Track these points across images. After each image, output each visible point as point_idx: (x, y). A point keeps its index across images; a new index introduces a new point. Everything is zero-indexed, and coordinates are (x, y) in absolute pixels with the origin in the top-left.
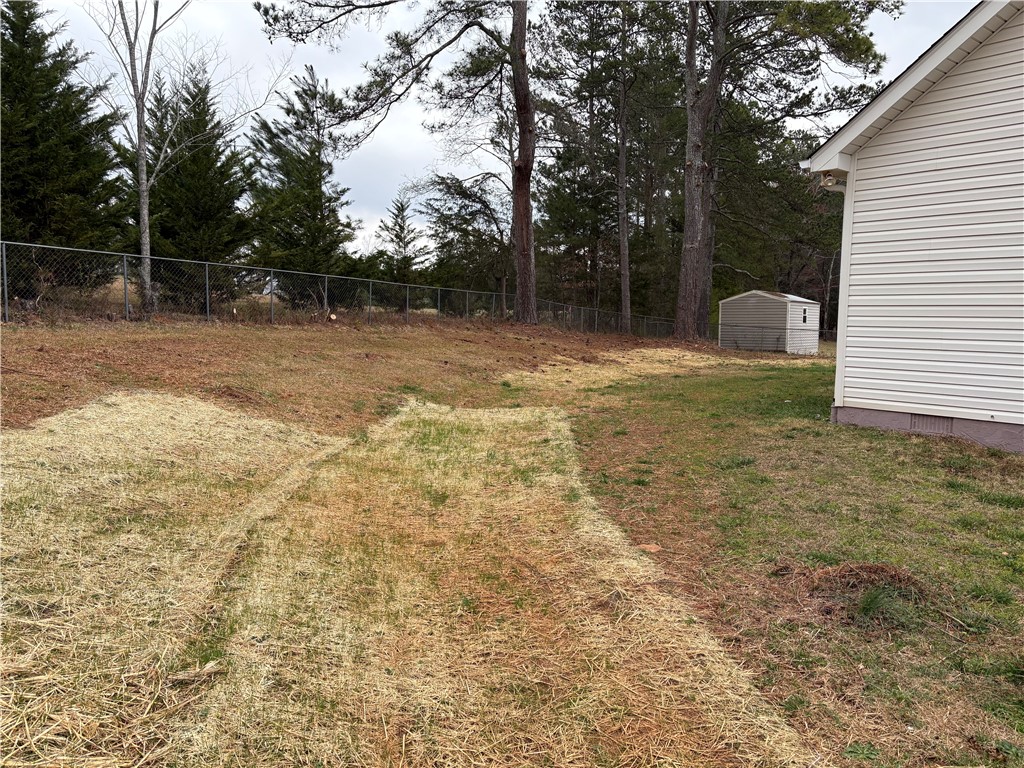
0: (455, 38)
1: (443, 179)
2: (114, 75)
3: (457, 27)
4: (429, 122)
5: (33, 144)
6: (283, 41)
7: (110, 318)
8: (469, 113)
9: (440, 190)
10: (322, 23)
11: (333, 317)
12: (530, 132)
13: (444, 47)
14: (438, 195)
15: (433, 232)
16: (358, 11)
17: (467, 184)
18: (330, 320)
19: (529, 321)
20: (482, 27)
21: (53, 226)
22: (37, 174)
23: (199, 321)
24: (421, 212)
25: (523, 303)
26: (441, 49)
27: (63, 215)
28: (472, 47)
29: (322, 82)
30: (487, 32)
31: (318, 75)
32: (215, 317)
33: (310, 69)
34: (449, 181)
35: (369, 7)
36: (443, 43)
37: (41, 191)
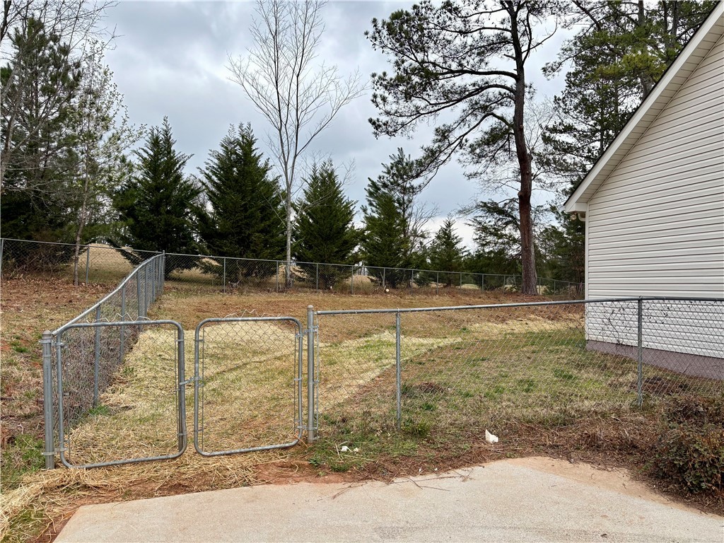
0: (478, 124)
1: (485, 203)
2: (280, 176)
3: (479, 118)
4: (468, 173)
5: (246, 210)
6: (384, 137)
7: (269, 291)
8: (493, 164)
9: (484, 211)
10: (403, 125)
11: (387, 290)
12: (528, 174)
13: (471, 130)
14: (481, 213)
15: (478, 237)
16: (422, 116)
17: (501, 205)
18: (385, 292)
19: (530, 293)
20: (495, 116)
21: (252, 248)
22: (247, 224)
23: (312, 292)
24: (470, 225)
25: (526, 281)
26: (469, 131)
27: (255, 244)
28: (487, 129)
29: (407, 156)
30: (498, 118)
31: (404, 153)
32: (321, 291)
33: (401, 150)
34: (489, 205)
35: (428, 113)
36: (471, 127)
37: (247, 232)
